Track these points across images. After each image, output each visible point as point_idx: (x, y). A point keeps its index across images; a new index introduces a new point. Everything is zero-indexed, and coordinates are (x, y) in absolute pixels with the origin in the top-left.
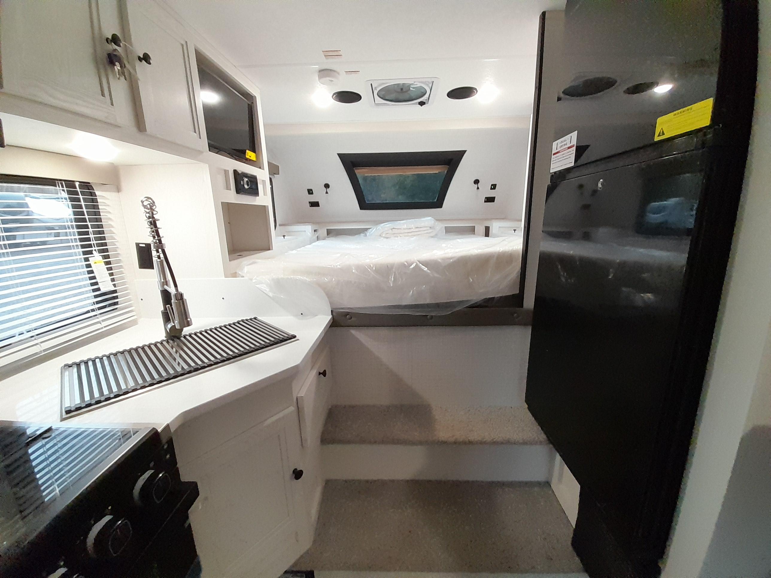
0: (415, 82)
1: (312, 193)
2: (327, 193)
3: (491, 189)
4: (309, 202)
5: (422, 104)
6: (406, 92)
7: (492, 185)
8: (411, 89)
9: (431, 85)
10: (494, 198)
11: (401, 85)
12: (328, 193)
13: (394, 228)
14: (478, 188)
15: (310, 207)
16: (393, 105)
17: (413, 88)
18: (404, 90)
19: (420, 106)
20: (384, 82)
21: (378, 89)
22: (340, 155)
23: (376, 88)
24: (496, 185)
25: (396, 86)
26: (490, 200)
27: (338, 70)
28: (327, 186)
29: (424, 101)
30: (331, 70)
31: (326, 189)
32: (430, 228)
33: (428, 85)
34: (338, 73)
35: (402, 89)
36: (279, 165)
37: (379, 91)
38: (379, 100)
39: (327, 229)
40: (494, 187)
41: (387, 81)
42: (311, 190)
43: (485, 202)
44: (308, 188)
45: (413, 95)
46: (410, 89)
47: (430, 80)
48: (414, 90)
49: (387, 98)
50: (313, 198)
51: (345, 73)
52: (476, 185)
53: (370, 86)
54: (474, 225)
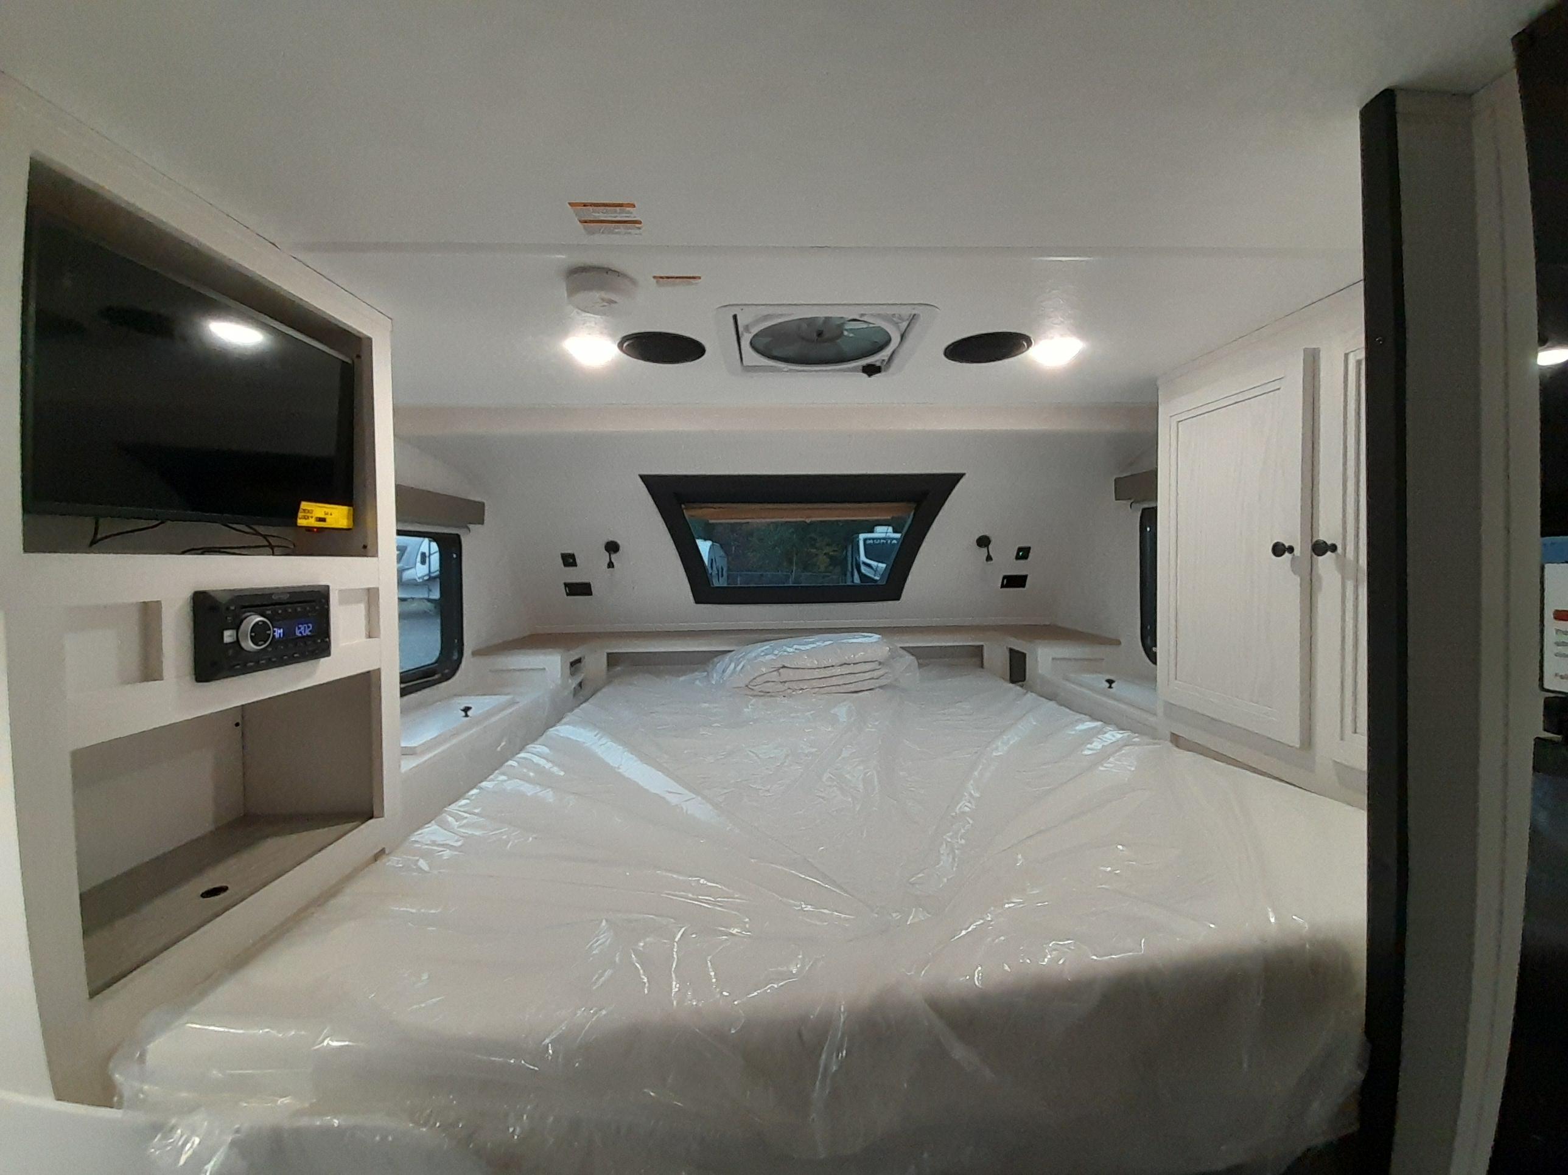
0: (862, 315)
1: (574, 564)
2: (611, 565)
3: (1018, 558)
4: (566, 585)
5: (871, 370)
6: (832, 340)
7: (1020, 549)
8: (846, 333)
9: (904, 324)
10: (1025, 577)
11: (821, 321)
12: (613, 567)
13: (784, 667)
14: (989, 558)
15: (568, 595)
16: (790, 370)
17: (851, 330)
18: (826, 335)
19: (865, 375)
20: (770, 311)
21: (755, 330)
22: (646, 479)
23: (747, 328)
24: (1029, 548)
25: (804, 326)
26: (1014, 582)
27: (630, 271)
28: (612, 547)
29: (878, 364)
30: (608, 270)
31: (607, 554)
32: (880, 663)
33: (896, 324)
34: (634, 282)
35: (820, 334)
36: (485, 501)
37: (754, 337)
38: (752, 358)
39: (608, 654)
40: (1023, 553)
41: (784, 310)
42: (572, 556)
43: (1003, 586)
44: (563, 552)
45: (847, 348)
46: (842, 333)
47: (906, 312)
48: (851, 335)
49: (775, 353)
50: (575, 576)
51: (655, 281)
52: (985, 550)
53: (732, 321)
54: (981, 643)
